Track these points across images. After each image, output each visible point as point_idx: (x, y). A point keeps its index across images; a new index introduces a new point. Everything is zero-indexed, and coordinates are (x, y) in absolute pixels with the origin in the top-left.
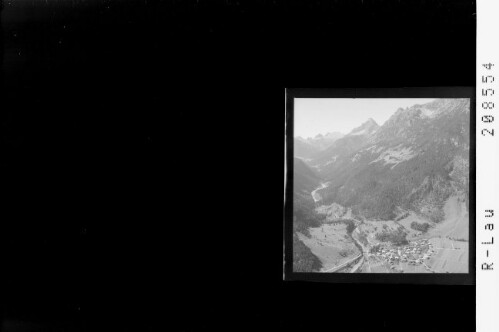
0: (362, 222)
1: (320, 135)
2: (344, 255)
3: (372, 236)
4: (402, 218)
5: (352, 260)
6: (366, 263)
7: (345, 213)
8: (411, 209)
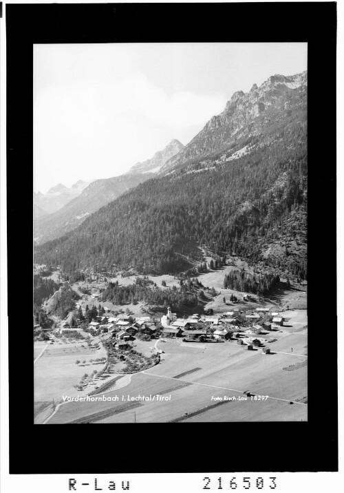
4: (203, 271)
8: (234, 254)
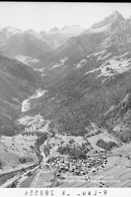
0: (53, 136)
1: (55, 29)
2: (23, 161)
3: (56, 148)
4: (93, 135)
5: (29, 166)
6: (39, 170)
7: (43, 126)
8: (105, 127)
